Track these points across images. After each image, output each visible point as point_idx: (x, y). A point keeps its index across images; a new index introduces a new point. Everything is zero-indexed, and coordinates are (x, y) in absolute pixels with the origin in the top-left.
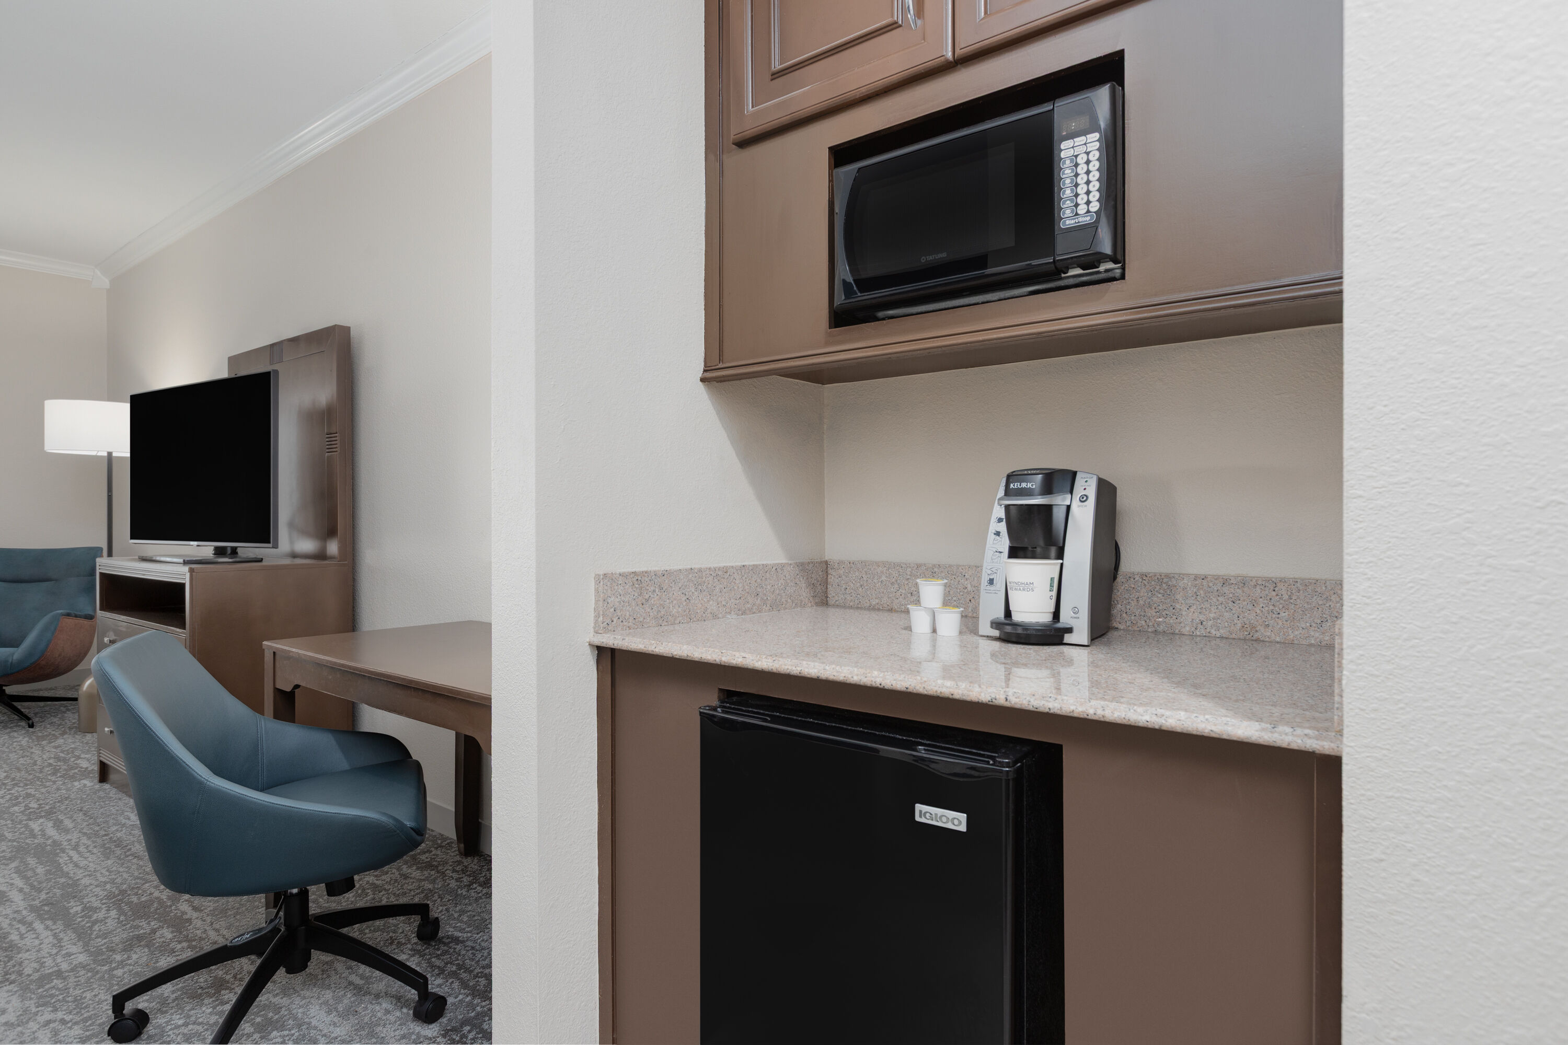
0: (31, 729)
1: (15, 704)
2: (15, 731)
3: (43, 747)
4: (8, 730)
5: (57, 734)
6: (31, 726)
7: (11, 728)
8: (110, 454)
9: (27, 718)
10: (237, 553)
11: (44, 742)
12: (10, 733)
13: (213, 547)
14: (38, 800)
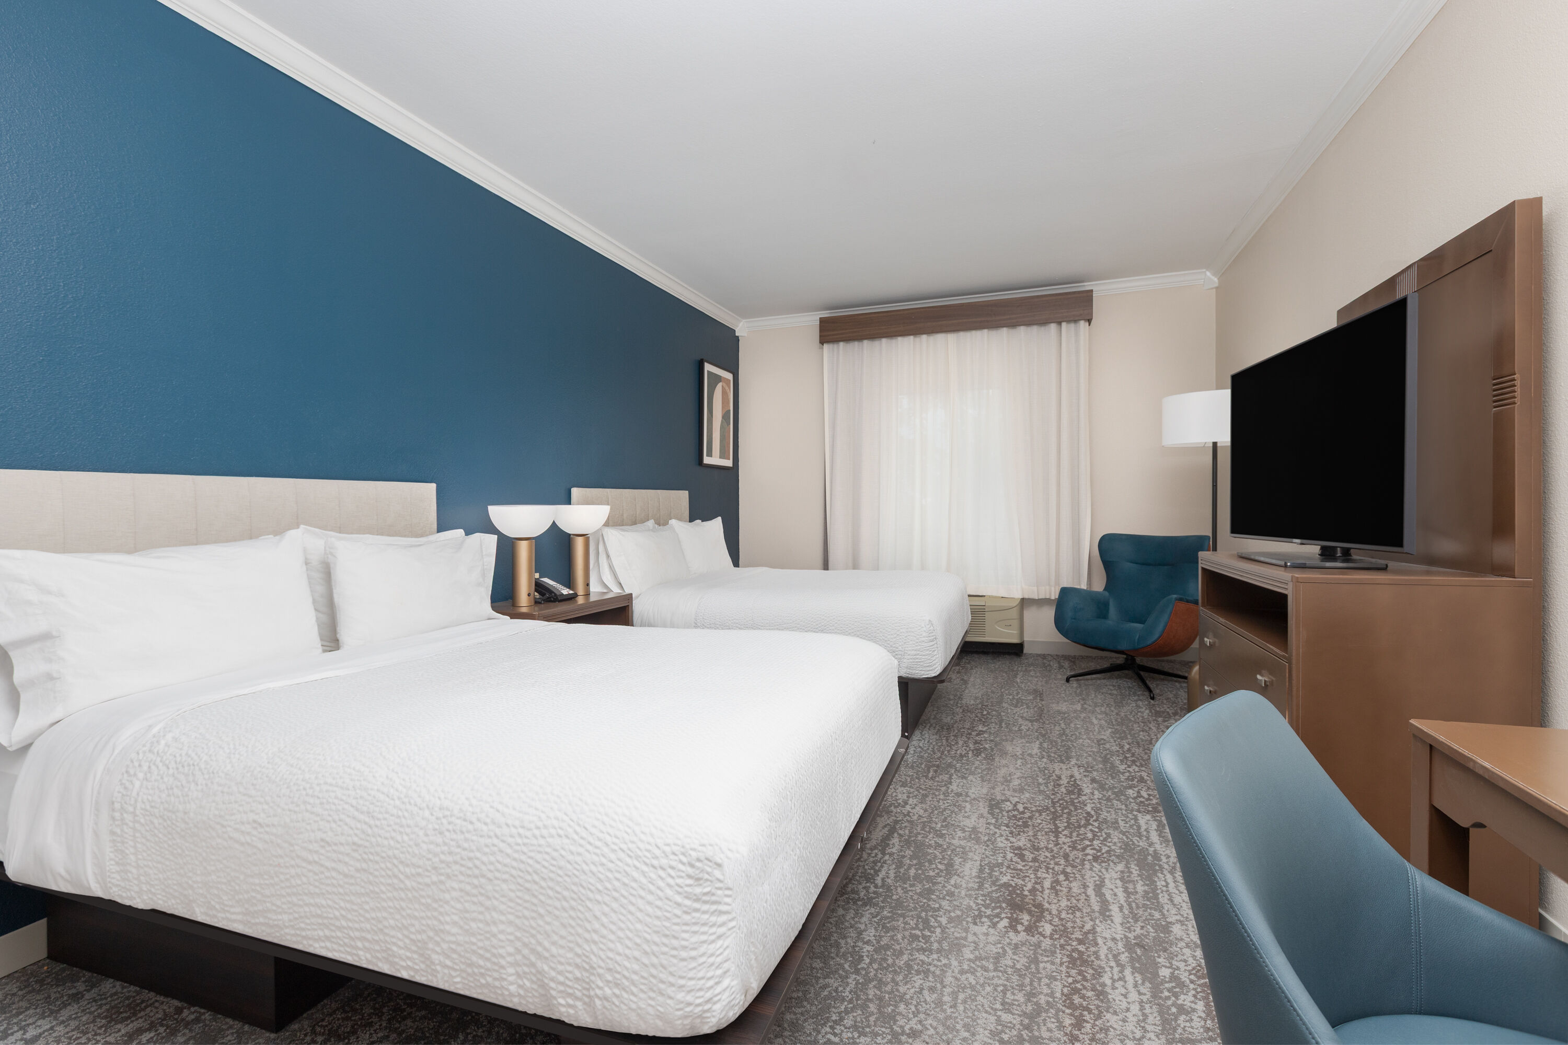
0: (1152, 701)
1: (1142, 673)
2: (1141, 700)
3: (1158, 724)
4: (1136, 698)
5: (1170, 712)
6: (1153, 698)
7: (1138, 695)
8: (1215, 444)
9: (1150, 691)
10: (1350, 555)
11: (1160, 719)
12: (1137, 701)
13: (1319, 547)
14: (1149, 788)
